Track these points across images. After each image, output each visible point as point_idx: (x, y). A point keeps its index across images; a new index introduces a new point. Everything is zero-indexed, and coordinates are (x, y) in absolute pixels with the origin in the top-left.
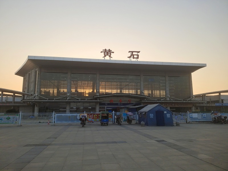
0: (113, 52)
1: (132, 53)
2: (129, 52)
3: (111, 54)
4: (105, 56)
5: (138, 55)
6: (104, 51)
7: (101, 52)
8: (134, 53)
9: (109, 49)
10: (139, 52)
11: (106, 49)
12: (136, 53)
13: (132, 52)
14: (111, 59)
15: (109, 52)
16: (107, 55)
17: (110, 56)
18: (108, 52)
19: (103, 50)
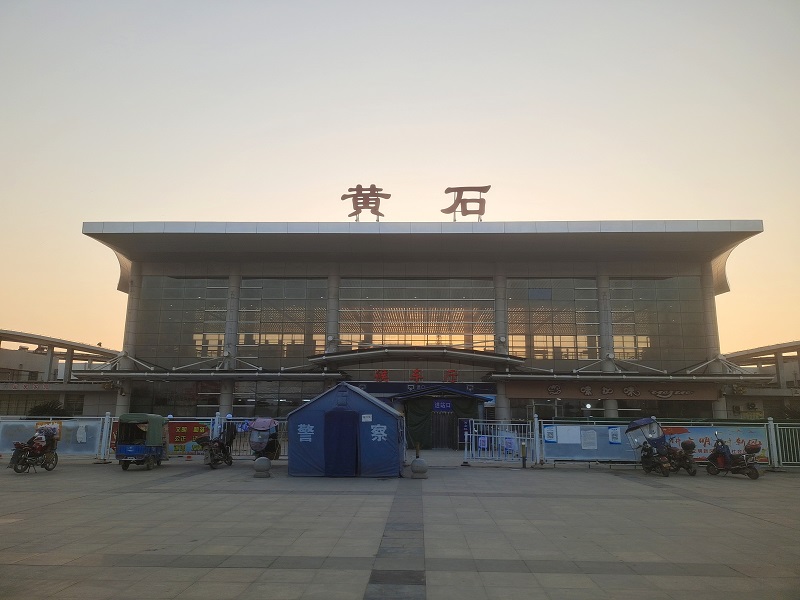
0: (387, 196)
1: (460, 195)
2: (449, 190)
3: (377, 202)
4: (358, 211)
5: (482, 202)
6: (355, 193)
7: (344, 197)
8: (466, 195)
9: (373, 187)
10: (485, 189)
11: (359, 187)
12: (476, 195)
13: (460, 190)
14: (382, 220)
15: (372, 194)
16: (366, 206)
17: (375, 211)
18: (366, 197)
19: (351, 190)
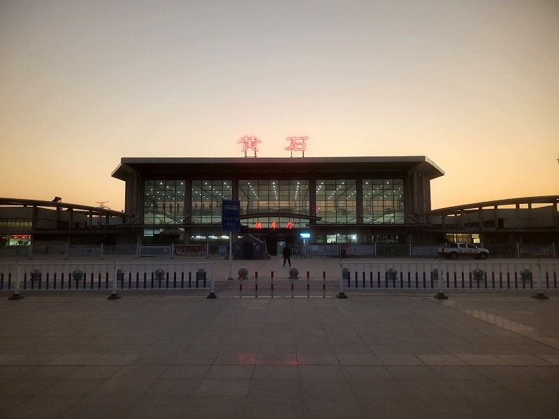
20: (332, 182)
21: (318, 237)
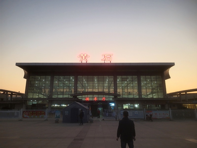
20: (125, 77)
21: (119, 105)
